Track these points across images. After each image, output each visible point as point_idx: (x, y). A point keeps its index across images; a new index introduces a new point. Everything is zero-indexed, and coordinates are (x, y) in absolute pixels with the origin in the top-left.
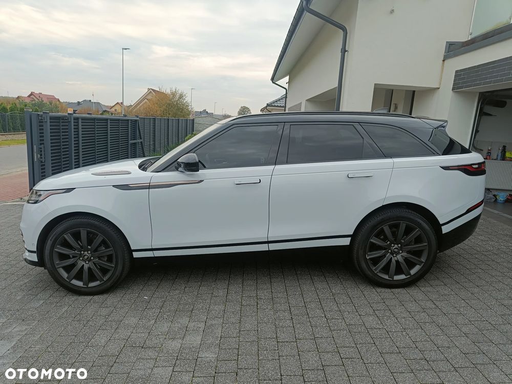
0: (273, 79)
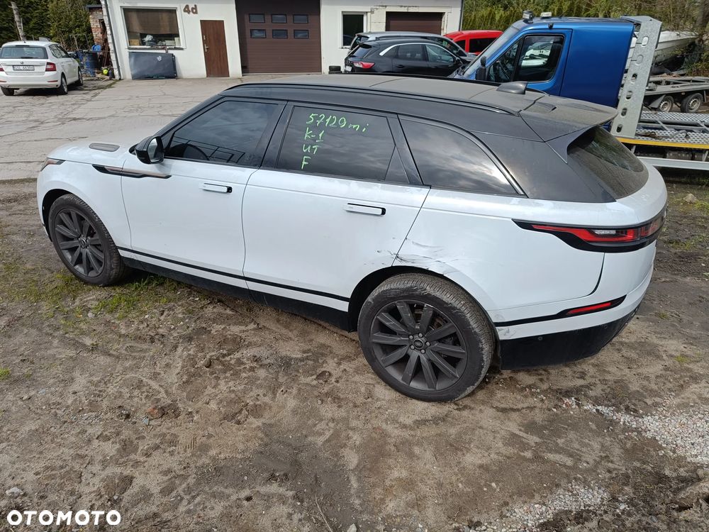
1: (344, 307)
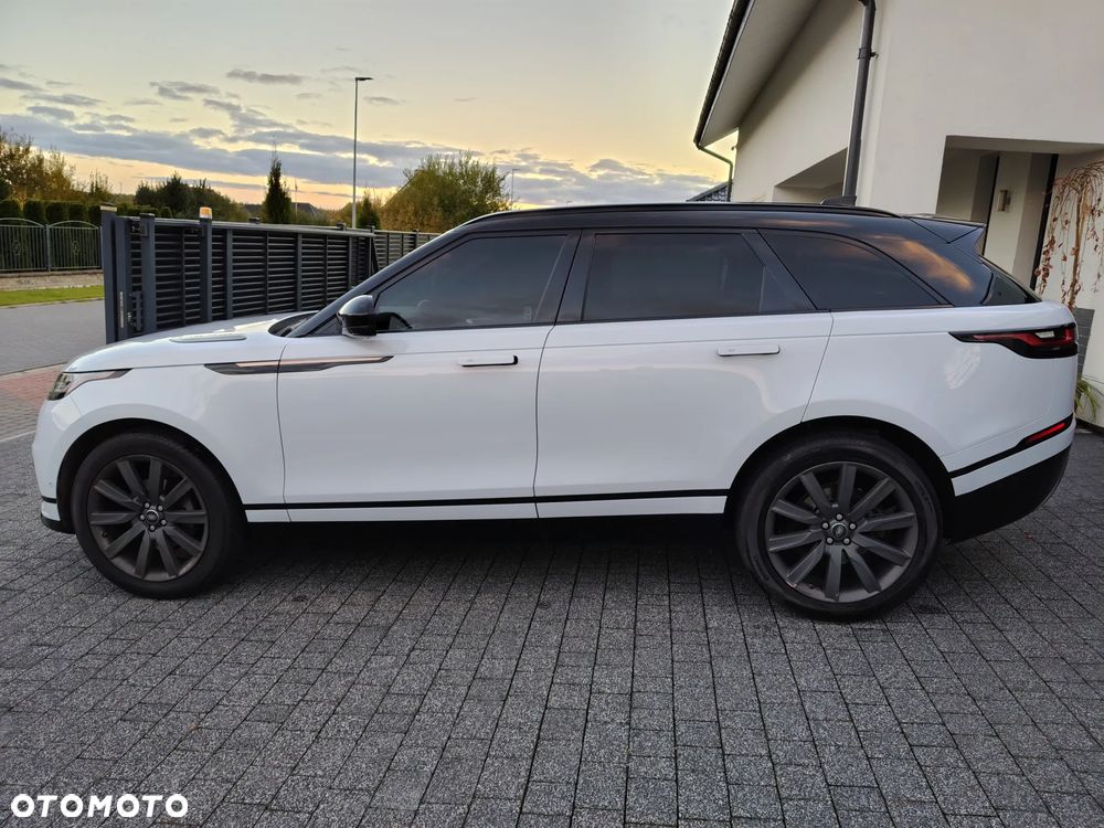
0: (700, 140)
1: (717, 505)
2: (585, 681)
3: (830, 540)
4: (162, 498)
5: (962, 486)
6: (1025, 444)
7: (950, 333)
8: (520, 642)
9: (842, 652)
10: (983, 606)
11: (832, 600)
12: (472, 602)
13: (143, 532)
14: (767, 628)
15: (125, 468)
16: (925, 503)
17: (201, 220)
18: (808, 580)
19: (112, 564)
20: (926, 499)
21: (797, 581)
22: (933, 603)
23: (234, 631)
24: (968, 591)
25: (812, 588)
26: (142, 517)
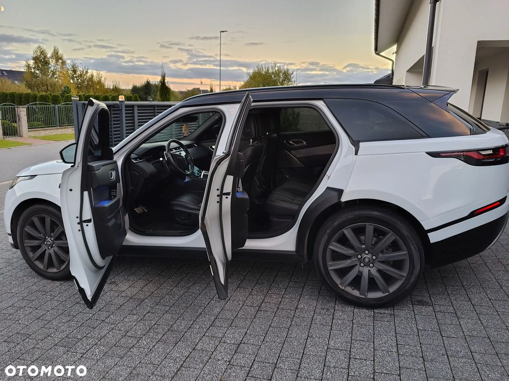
2: (220, 335)
3: (362, 264)
4: (52, 234)
5: (434, 237)
6: (473, 214)
7: (427, 153)
8: (200, 311)
9: (361, 326)
10: (454, 302)
11: (363, 297)
12: (189, 288)
13: (46, 250)
14: (328, 310)
15: (36, 220)
16: (412, 247)
17: (120, 101)
18: (351, 284)
19: (34, 264)
20: (413, 244)
21: (345, 285)
22: (427, 299)
23: (76, 298)
24: (450, 292)
25: (353, 290)
26: (45, 243)
